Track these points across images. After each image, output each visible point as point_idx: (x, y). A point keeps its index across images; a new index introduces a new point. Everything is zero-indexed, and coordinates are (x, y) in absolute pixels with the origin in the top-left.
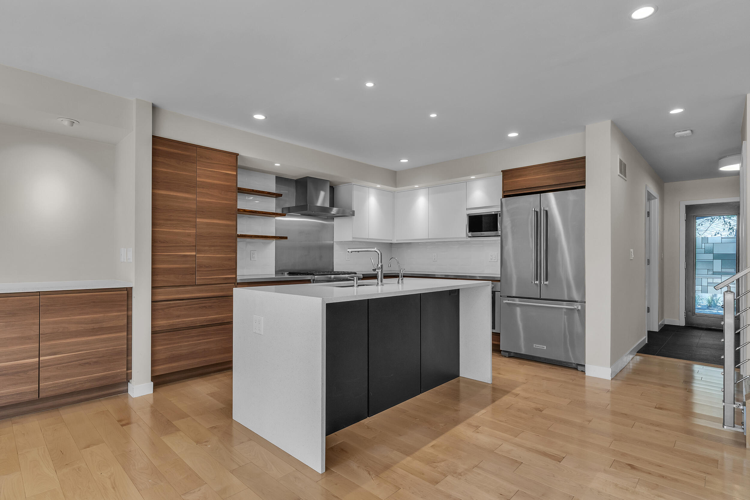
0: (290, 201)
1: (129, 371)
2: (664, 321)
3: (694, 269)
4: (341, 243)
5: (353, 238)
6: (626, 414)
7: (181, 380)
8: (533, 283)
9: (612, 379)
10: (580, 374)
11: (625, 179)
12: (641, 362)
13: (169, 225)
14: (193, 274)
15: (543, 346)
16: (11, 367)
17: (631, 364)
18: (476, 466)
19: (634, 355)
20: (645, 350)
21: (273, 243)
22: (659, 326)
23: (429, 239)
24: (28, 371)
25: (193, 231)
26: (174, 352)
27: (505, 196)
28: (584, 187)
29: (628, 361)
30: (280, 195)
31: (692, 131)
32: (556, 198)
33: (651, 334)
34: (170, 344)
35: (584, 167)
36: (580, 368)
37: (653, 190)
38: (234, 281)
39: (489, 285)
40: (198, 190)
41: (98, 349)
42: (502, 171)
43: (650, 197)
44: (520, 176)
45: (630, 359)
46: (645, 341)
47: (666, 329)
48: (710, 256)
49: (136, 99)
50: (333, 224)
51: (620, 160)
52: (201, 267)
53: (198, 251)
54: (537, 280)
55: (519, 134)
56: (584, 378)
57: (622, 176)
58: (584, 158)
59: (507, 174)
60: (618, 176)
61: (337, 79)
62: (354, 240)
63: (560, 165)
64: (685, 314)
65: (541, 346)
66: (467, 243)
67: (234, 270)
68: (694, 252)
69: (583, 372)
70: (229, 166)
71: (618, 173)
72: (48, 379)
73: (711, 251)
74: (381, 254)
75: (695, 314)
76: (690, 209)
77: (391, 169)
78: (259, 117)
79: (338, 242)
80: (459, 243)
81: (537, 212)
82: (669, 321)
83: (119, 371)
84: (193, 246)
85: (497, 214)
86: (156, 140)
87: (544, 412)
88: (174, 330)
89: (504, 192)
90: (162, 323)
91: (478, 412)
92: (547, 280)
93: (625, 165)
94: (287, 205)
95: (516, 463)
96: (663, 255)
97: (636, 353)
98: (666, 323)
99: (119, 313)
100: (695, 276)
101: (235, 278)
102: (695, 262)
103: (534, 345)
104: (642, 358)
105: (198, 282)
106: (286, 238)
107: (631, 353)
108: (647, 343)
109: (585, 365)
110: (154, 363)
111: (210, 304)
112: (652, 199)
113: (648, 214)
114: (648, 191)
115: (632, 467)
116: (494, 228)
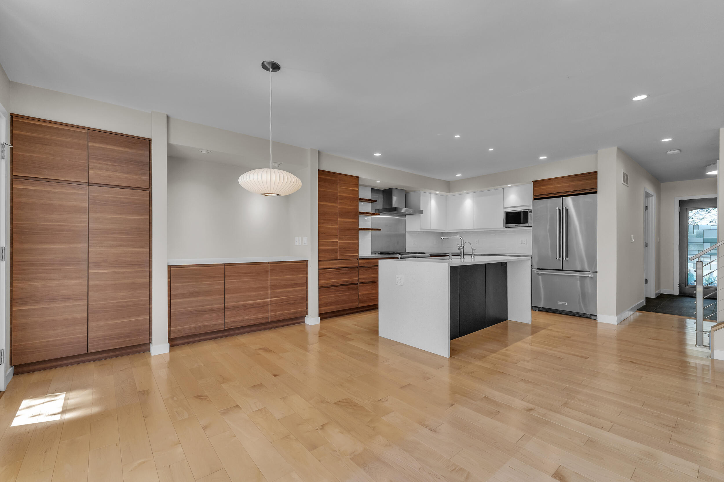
0: (380, 205)
1: (307, 310)
2: (660, 291)
3: (687, 250)
4: (410, 233)
5: (421, 229)
6: (628, 341)
7: (329, 318)
8: (557, 259)
9: (617, 325)
10: (593, 321)
11: (627, 186)
12: (640, 316)
13: (325, 223)
14: (337, 253)
15: (565, 303)
16: (256, 304)
17: (632, 317)
18: (536, 358)
19: (633, 311)
20: (643, 309)
21: (370, 233)
22: (656, 294)
23: (474, 229)
24: (265, 306)
25: (336, 226)
26: (328, 300)
27: (535, 199)
28: (596, 192)
29: (630, 315)
30: (376, 201)
31: (680, 150)
32: (573, 201)
33: (648, 300)
34: (326, 295)
35: (596, 178)
36: (593, 317)
37: (650, 190)
38: (356, 258)
39: (529, 260)
40: (339, 201)
41: (294, 296)
42: (532, 181)
43: (647, 195)
44: (547, 185)
45: (632, 314)
46: (644, 303)
47: (661, 297)
48: (701, 240)
49: (311, 149)
50: (405, 219)
51: (624, 173)
52: (340, 248)
53: (340, 239)
54: (560, 257)
55: (548, 157)
56: (597, 323)
57: (625, 184)
58: (596, 173)
59: (536, 183)
60: (622, 185)
61: (439, 135)
62: (422, 230)
63: (577, 177)
64: (679, 286)
65: (564, 303)
66: (503, 231)
67: (357, 251)
68: (687, 237)
69: (596, 320)
70: (355, 185)
71: (622, 182)
72: (272, 311)
73: (701, 236)
74: (463, 239)
75: (687, 286)
76: (683, 203)
77: (446, 180)
78: (378, 155)
79: (408, 232)
80: (496, 232)
81: (560, 210)
82: (664, 291)
83: (303, 309)
84: (337, 235)
85: (528, 211)
86: (320, 172)
87: (571, 338)
88: (328, 287)
89: (534, 196)
90: (322, 282)
91: (527, 337)
92: (567, 257)
93: (627, 176)
94: (378, 208)
95: (560, 358)
96: (660, 240)
97: (636, 311)
98: (662, 293)
99: (303, 276)
100: (688, 256)
101: (358, 256)
102: (688, 244)
103: (558, 302)
104: (641, 314)
105: (339, 258)
106: (380, 230)
107: (631, 310)
108: (645, 304)
109: (597, 315)
110: (320, 306)
111: (346, 272)
112: (650, 197)
113: (647, 208)
114: (646, 191)
115: (633, 362)
116: (526, 221)
